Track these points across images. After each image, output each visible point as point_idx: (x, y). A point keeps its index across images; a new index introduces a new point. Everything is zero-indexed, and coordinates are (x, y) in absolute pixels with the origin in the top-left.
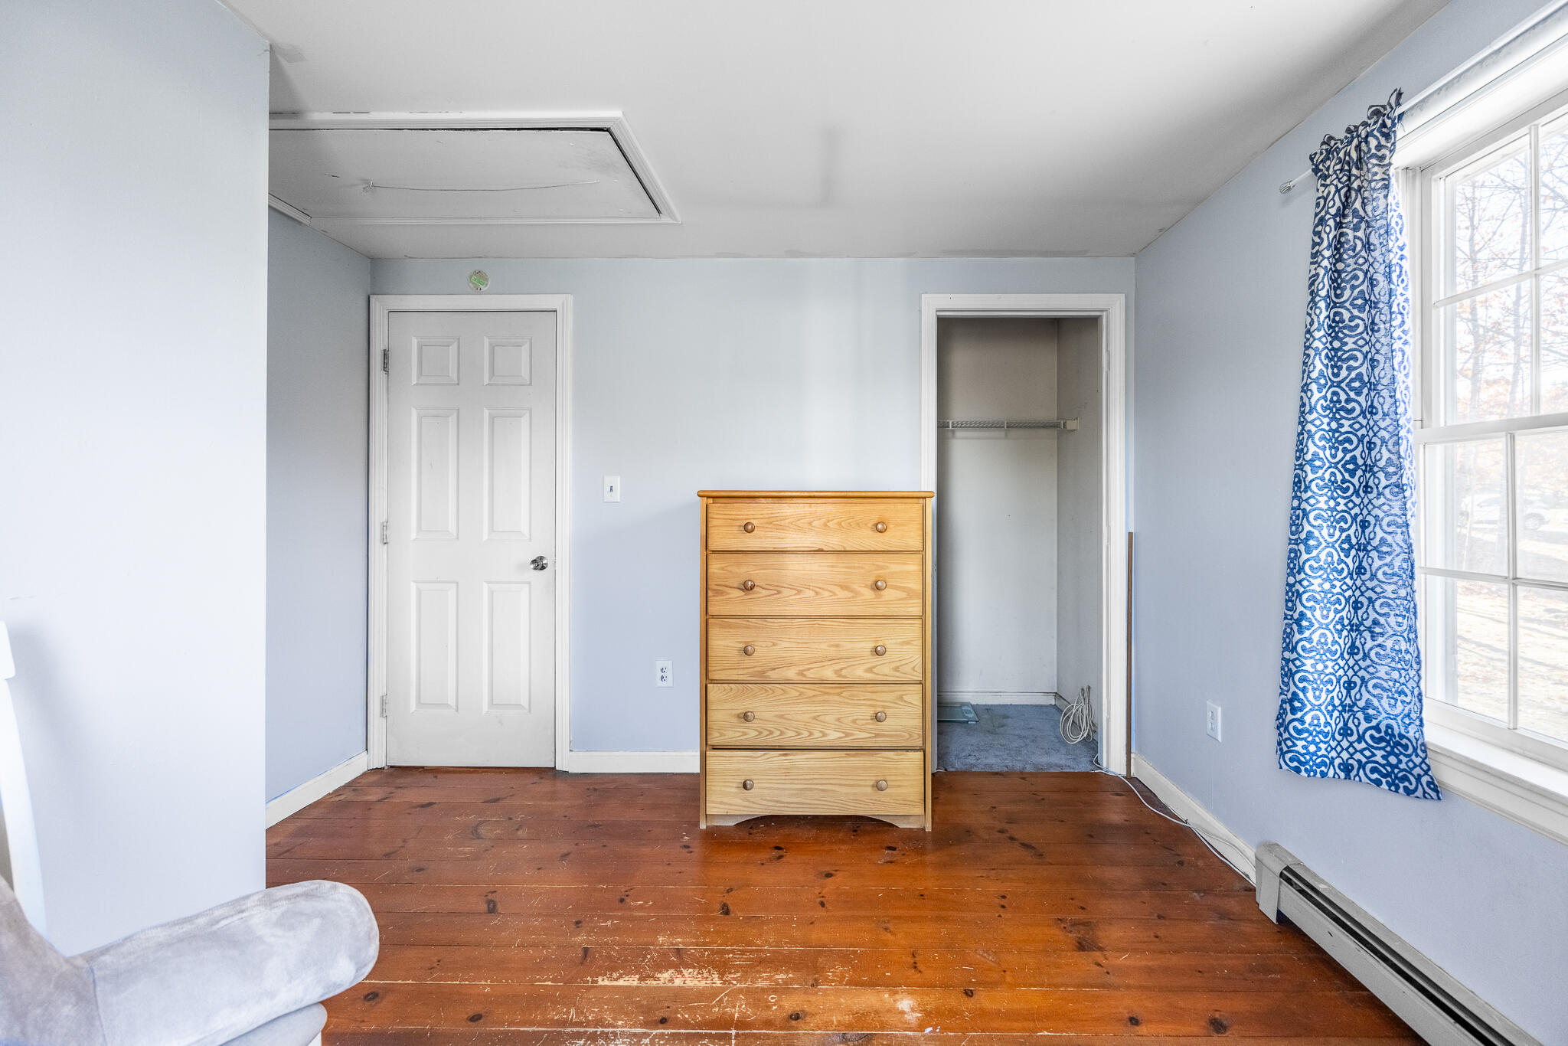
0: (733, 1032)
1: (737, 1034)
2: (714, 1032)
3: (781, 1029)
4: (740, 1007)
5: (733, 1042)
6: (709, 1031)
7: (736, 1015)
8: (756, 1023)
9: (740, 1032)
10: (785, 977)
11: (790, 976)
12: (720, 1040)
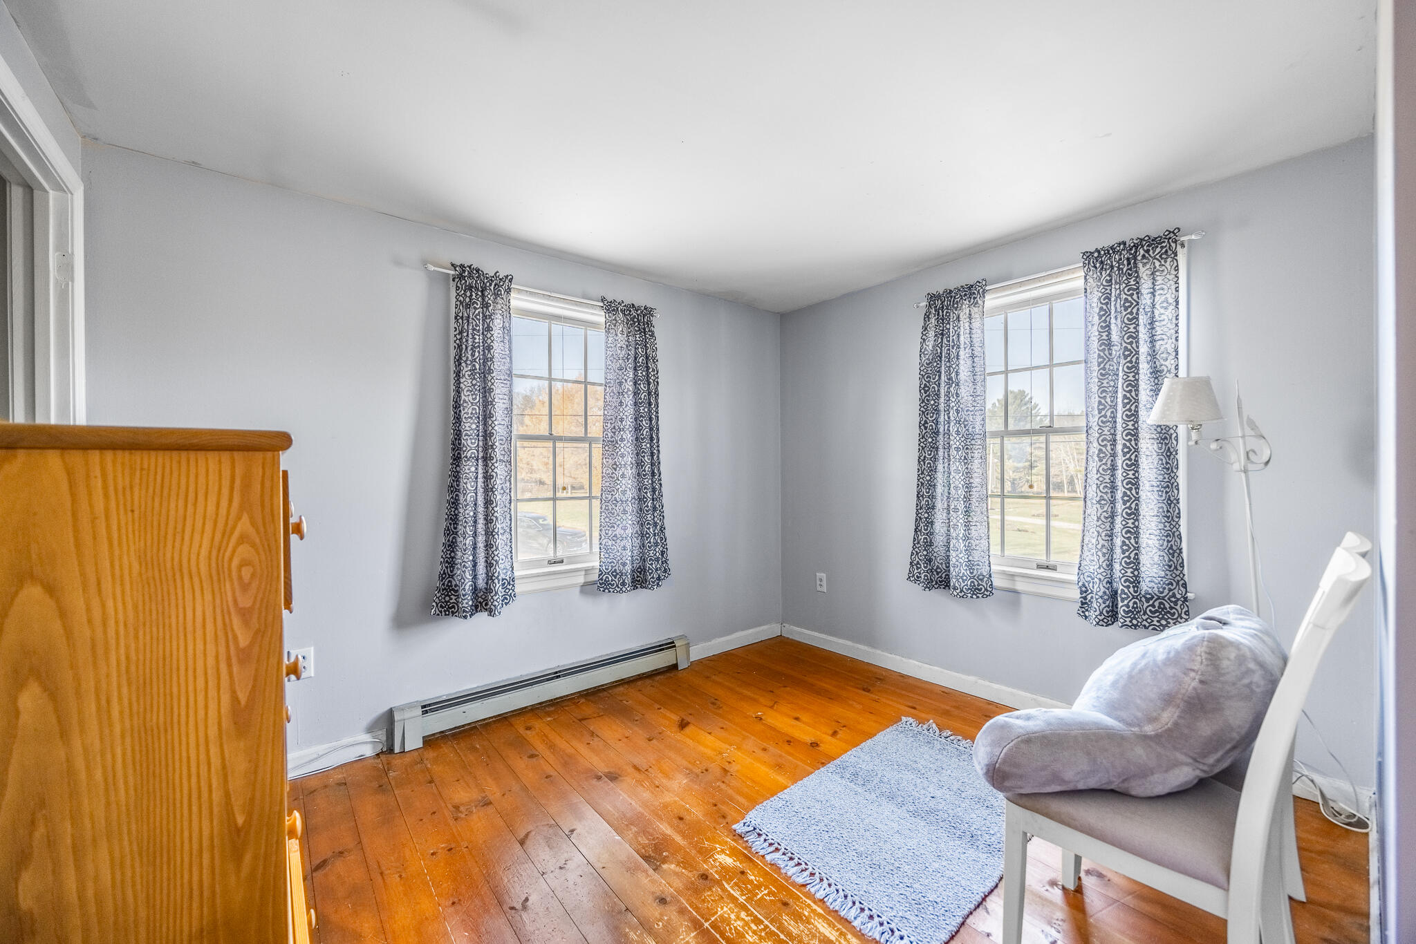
0: (707, 925)
1: (706, 921)
2: (718, 936)
3: (679, 901)
4: (684, 939)
5: (713, 919)
6: (720, 939)
7: (692, 935)
8: (687, 917)
9: (703, 921)
10: (632, 933)
11: (627, 930)
12: (719, 927)
